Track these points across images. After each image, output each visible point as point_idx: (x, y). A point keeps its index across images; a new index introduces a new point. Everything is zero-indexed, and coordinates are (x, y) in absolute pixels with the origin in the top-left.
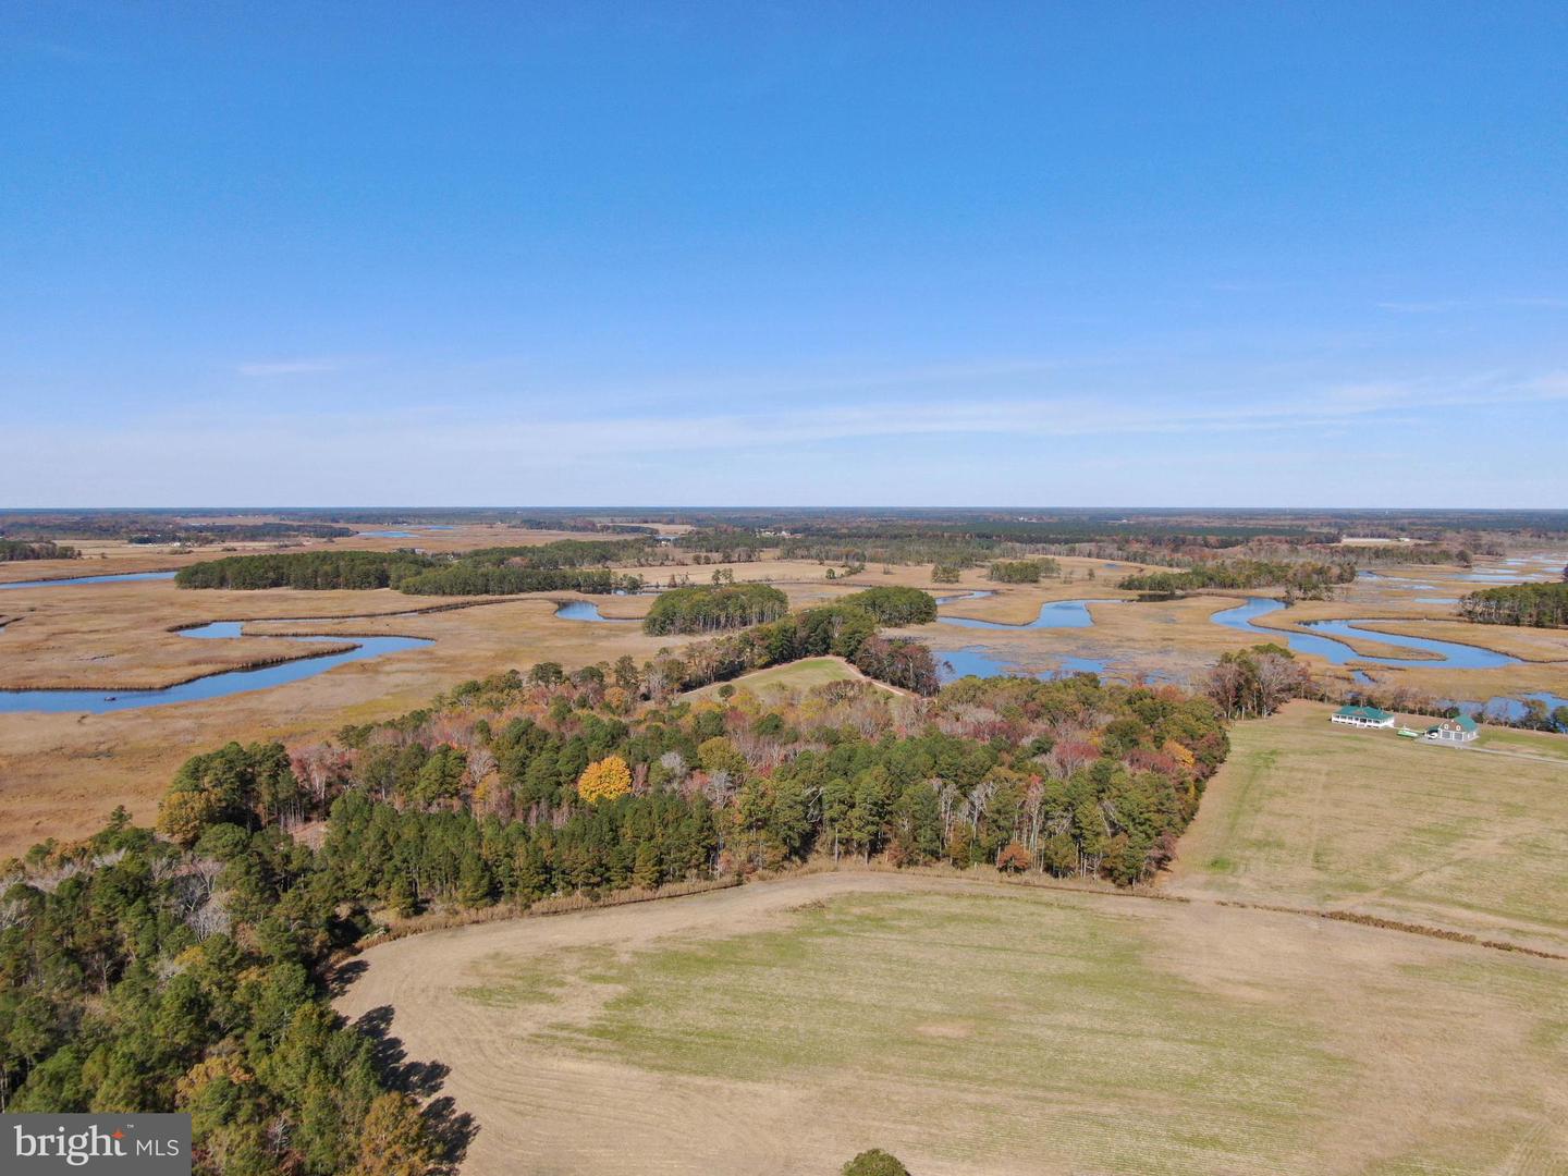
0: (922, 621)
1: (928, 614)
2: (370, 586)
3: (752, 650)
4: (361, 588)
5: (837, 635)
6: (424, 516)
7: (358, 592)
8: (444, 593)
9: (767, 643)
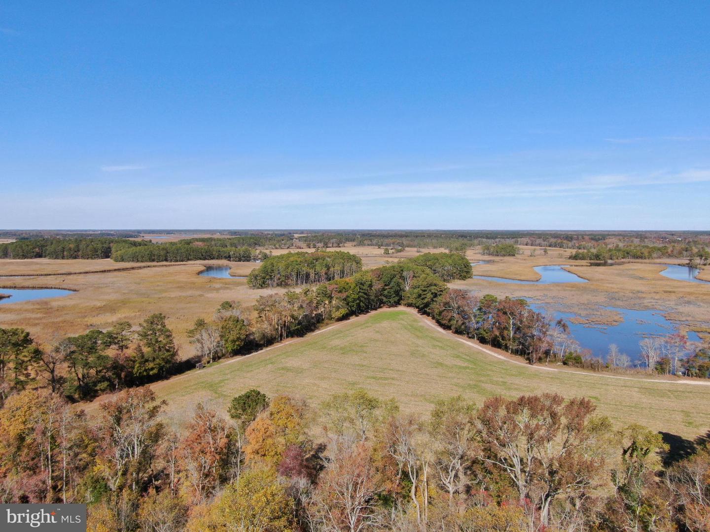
0: (464, 278)
1: (467, 272)
2: (98, 257)
3: (330, 302)
4: (92, 258)
5: (407, 288)
8: (138, 261)
9: (344, 295)
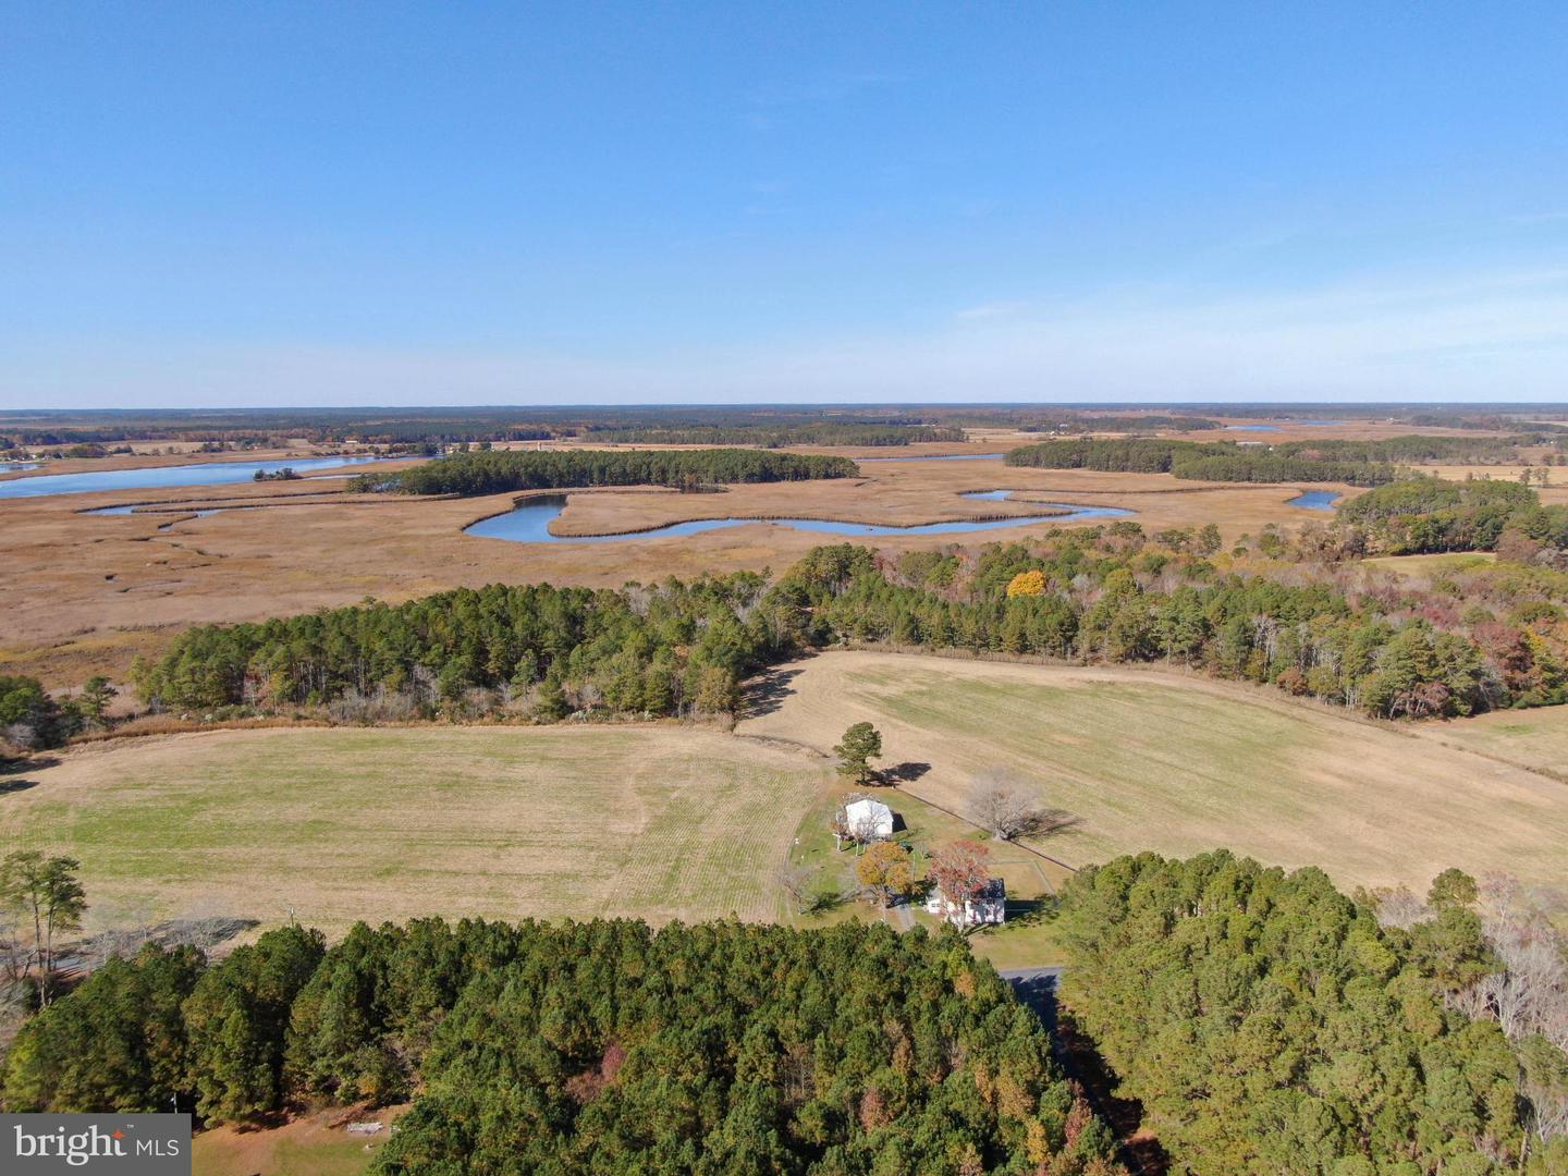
2: (1152, 470)
4: (1144, 472)
6: (1309, 411)
7: (1142, 475)
8: (1208, 479)
